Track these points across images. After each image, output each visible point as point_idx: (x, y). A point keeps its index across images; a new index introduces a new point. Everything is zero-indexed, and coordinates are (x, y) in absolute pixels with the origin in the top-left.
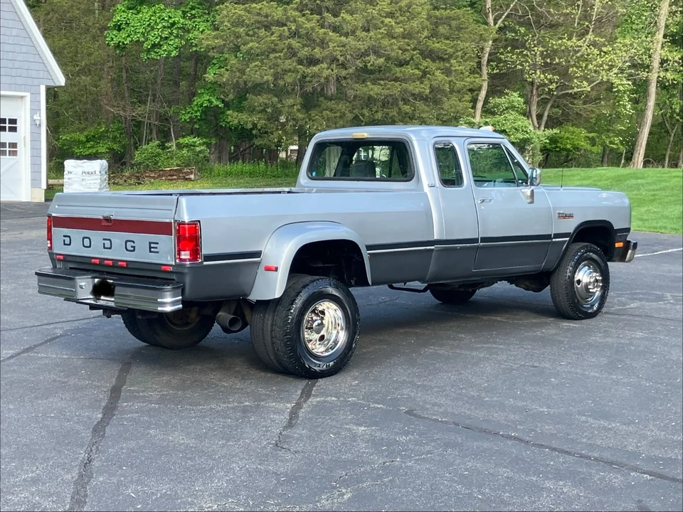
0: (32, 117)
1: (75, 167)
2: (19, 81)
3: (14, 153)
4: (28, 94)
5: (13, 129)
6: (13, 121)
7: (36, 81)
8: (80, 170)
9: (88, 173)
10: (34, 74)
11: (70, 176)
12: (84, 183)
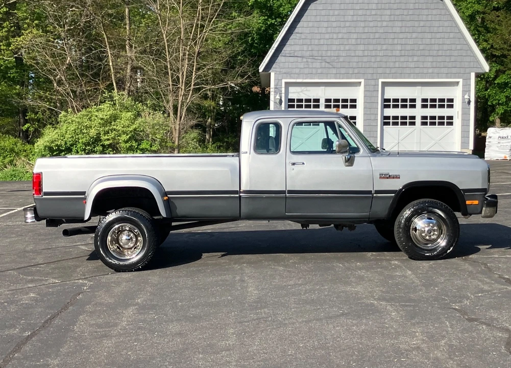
0: (463, 97)
1: (494, 133)
2: (454, 70)
3: (451, 124)
4: (461, 80)
5: (451, 106)
6: (451, 100)
7: (468, 71)
8: (498, 135)
9: (503, 138)
10: (466, 65)
11: (490, 140)
12: (499, 145)
